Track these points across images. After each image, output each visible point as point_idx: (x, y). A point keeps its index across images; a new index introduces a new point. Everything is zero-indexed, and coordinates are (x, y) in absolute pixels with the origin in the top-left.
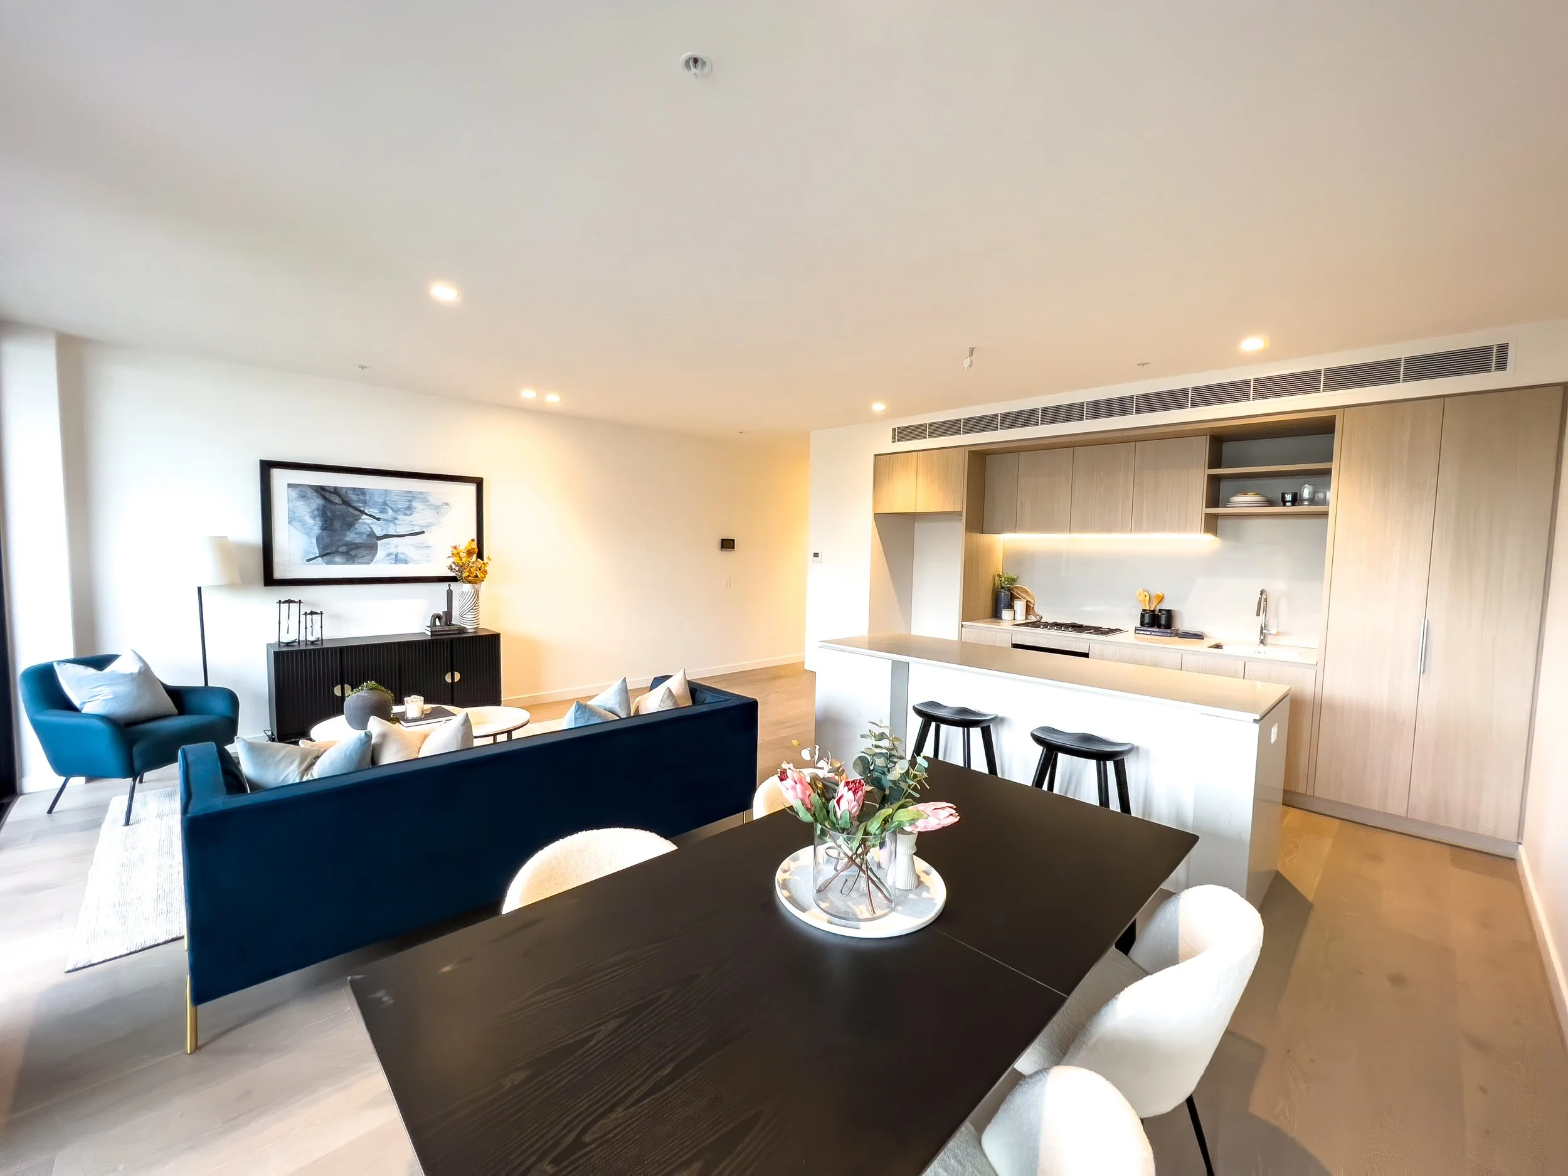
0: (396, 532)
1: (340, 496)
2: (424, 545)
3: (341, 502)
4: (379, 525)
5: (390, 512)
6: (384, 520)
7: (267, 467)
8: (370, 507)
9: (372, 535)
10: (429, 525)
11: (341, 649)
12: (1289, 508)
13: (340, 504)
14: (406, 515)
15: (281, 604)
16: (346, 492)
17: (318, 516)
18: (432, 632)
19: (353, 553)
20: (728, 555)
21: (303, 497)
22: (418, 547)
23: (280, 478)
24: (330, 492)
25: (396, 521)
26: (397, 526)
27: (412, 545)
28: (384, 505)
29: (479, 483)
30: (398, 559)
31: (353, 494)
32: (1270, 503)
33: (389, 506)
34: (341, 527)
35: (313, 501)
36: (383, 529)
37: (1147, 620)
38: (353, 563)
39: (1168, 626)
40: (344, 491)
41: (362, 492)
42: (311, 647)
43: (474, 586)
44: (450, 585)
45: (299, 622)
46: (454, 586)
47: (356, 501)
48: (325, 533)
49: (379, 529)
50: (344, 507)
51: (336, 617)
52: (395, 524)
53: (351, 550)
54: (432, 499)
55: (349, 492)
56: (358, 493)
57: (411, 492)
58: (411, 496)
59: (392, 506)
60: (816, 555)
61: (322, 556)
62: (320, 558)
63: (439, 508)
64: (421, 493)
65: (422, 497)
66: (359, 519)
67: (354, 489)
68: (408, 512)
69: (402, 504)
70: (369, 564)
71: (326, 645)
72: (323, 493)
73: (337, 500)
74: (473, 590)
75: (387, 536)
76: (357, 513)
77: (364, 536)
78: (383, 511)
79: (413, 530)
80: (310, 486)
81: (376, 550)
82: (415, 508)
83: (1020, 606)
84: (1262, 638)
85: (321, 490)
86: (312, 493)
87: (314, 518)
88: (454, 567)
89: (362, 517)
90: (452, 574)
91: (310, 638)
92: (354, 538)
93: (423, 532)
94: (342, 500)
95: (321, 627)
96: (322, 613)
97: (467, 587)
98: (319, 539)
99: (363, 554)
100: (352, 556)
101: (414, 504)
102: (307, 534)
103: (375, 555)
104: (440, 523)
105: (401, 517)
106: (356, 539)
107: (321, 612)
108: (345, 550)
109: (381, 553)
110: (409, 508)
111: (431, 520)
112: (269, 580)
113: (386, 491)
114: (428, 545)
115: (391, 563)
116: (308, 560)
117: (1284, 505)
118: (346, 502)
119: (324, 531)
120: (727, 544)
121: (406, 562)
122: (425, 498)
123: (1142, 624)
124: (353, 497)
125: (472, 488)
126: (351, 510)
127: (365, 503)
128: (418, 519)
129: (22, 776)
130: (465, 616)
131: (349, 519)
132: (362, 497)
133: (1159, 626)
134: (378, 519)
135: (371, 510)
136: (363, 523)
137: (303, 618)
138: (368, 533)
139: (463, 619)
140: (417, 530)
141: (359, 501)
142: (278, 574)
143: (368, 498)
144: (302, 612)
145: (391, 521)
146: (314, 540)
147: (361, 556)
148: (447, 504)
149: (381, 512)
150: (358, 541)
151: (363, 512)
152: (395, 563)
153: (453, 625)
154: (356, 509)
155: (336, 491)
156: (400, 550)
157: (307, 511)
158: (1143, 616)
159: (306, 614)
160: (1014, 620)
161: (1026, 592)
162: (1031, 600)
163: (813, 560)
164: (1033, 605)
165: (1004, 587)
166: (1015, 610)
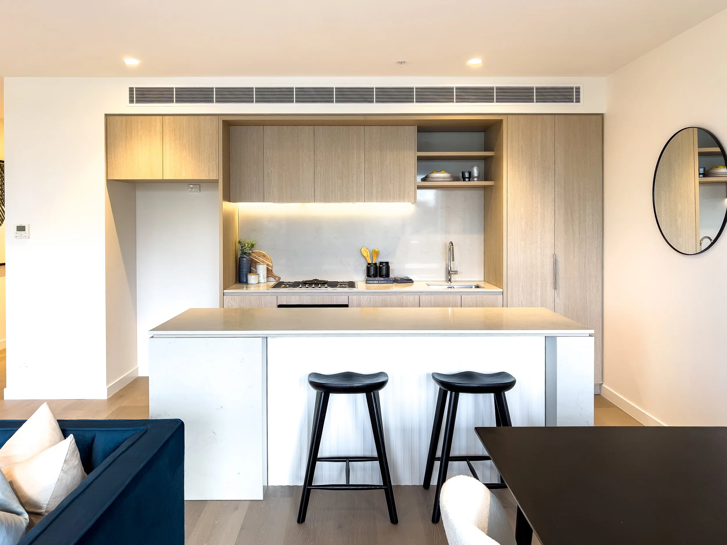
12: (467, 183)
32: (456, 179)
37: (372, 272)
39: (388, 275)
60: (21, 228)
83: (262, 269)
84: (449, 277)
117: (464, 180)
123: (368, 275)
133: (381, 276)
158: (368, 269)
160: (258, 283)
161: (264, 256)
162: (269, 263)
163: (17, 235)
164: (272, 268)
165: (246, 253)
166: (258, 275)
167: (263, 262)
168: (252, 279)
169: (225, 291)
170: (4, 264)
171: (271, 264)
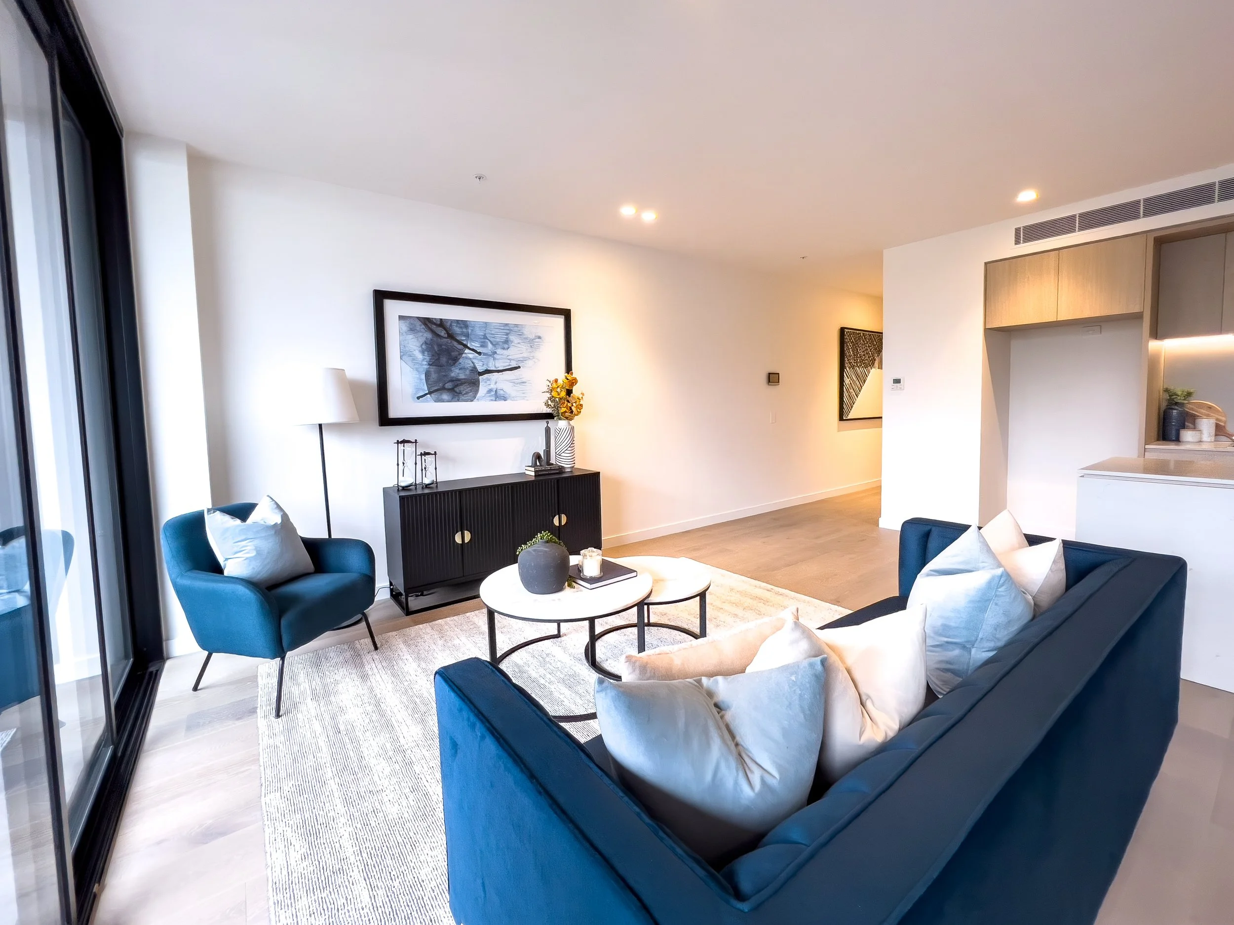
0: (495, 367)
1: (445, 329)
2: (519, 381)
3: (446, 336)
4: (481, 360)
5: (490, 346)
6: (485, 354)
7: (380, 297)
8: (473, 341)
9: (474, 369)
10: (524, 360)
11: (460, 492)
13: (444, 338)
14: (504, 349)
15: (399, 444)
16: (451, 325)
17: (426, 350)
18: (535, 472)
19: (457, 390)
20: (773, 390)
21: (412, 330)
22: (514, 383)
23: (392, 308)
24: (435, 324)
25: (495, 356)
26: (496, 361)
27: (511, 381)
28: (484, 338)
29: (566, 314)
30: (498, 396)
31: (457, 326)
33: (488, 340)
34: (447, 362)
35: (421, 334)
36: (483, 365)
38: (458, 401)
40: (449, 324)
41: (464, 324)
42: (427, 491)
43: (569, 423)
44: (548, 423)
45: (416, 464)
46: (552, 424)
47: (460, 334)
48: (433, 369)
49: (481, 364)
50: (449, 340)
51: (449, 459)
52: (494, 359)
53: (457, 386)
54: (527, 332)
55: (453, 324)
56: (462, 326)
57: (507, 325)
58: (508, 329)
59: (492, 339)
60: (897, 381)
61: (430, 393)
62: (429, 395)
63: (534, 342)
64: (516, 325)
65: (516, 329)
66: (463, 354)
67: (458, 321)
68: (506, 346)
69: (500, 338)
70: (472, 401)
71: (441, 489)
72: (429, 325)
73: (443, 333)
74: (570, 427)
75: (488, 372)
76: (461, 347)
77: (468, 372)
78: (483, 345)
79: (510, 365)
80: (418, 318)
81: (478, 386)
82: (512, 342)
83: (1206, 425)
85: (427, 322)
86: (420, 325)
87: (423, 352)
88: (550, 403)
89: (465, 352)
90: (549, 411)
91: (427, 481)
92: (458, 374)
93: (519, 367)
94: (448, 333)
95: (436, 469)
96: (435, 454)
97: (562, 424)
98: (428, 375)
99: (467, 390)
100: (456, 393)
101: (512, 337)
102: (417, 370)
103: (477, 391)
104: (533, 357)
105: (499, 351)
106: (460, 375)
107: (435, 452)
108: (450, 387)
109: (483, 389)
110: (507, 342)
111: (525, 355)
112: (385, 420)
113: (486, 323)
114: (524, 380)
115: (492, 400)
116: (418, 398)
118: (451, 336)
119: (431, 367)
120: (773, 378)
121: (505, 399)
122: (519, 330)
124: (457, 329)
125: (560, 320)
126: (455, 344)
127: (467, 336)
128: (516, 352)
129: (168, 639)
130: (563, 454)
131: (454, 354)
132: (464, 330)
134: (479, 353)
135: (473, 344)
136: (467, 358)
137: (419, 458)
138: (471, 369)
139: (562, 459)
140: (514, 365)
141: (462, 334)
142: (394, 412)
143: (470, 331)
144: (418, 453)
145: (490, 355)
146: (423, 377)
147: (464, 392)
148: (539, 338)
149: (482, 346)
150: (462, 376)
151: (466, 346)
152: (495, 401)
153: (553, 464)
154: (460, 343)
155: (441, 323)
156: (499, 386)
157: (415, 344)
159: (421, 455)
160: (1201, 441)
161: (1210, 408)
162: (1220, 418)
163: (893, 387)
164: (1225, 423)
165: (1176, 403)
166: (1200, 431)
167: (1208, 416)
168: (1188, 435)
169: (1147, 447)
170: (881, 418)
171: (1223, 419)
